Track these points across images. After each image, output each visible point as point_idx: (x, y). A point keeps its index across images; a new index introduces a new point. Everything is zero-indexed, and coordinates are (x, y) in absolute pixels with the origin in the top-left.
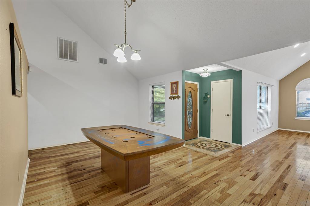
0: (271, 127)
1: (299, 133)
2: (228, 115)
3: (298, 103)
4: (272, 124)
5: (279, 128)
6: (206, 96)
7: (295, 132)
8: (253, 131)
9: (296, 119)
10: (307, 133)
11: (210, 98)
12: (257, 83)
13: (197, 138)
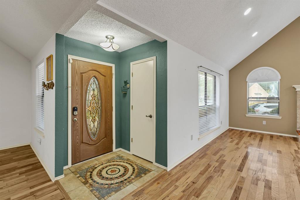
0: (219, 128)
1: (252, 133)
2: (151, 117)
3: (249, 97)
4: (221, 124)
5: (229, 126)
6: (126, 85)
7: (247, 132)
8: (192, 139)
9: (247, 115)
10: (260, 134)
11: (129, 88)
12: (198, 67)
13: (112, 151)
